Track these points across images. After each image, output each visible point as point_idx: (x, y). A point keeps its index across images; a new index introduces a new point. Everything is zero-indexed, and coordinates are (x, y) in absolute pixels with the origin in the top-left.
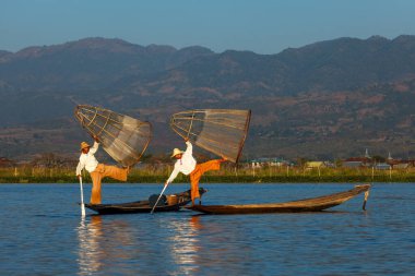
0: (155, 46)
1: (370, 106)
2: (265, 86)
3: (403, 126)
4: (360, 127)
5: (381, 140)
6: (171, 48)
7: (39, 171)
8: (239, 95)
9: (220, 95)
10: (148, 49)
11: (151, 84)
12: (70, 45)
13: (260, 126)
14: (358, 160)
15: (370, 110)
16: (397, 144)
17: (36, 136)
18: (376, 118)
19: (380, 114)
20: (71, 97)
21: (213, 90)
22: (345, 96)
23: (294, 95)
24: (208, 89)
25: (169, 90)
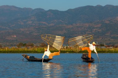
1: (97, 28)
2: (62, 22)
3: (107, 34)
5: (100, 39)
8: (53, 24)
9: (47, 24)
15: (97, 29)
16: (105, 41)
18: (99, 32)
19: (100, 30)
21: (45, 23)
22: (88, 25)
23: (71, 24)
24: (43, 22)
25: (30, 22)
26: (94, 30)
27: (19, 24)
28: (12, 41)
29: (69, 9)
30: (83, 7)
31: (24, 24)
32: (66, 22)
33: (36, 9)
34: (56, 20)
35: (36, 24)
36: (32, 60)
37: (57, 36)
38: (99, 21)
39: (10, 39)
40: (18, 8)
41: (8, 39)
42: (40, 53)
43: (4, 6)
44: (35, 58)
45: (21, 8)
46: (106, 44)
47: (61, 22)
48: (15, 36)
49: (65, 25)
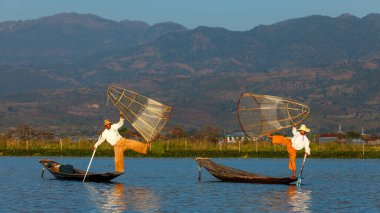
0: (129, 22)
1: (340, 83)
2: (238, 63)
3: (372, 103)
4: (330, 103)
5: (350, 116)
6: (144, 24)
7: (14, 143)
8: (211, 71)
10: (122, 24)
11: (124, 59)
12: (44, 20)
13: (231, 102)
14: (333, 135)
15: (340, 87)
16: (366, 121)
17: (10, 109)
18: (346, 94)
19: (350, 90)
20: (45, 71)
21: (185, 66)
22: (315, 73)
23: (265, 71)
24: (180, 65)
25: (142, 65)
26: (334, 88)
27: (110, 68)
28: (88, 119)
29: (258, 25)
30: (300, 19)
31: (122, 69)
32: (249, 65)
33: (159, 25)
34: (218, 59)
35: (158, 70)
37: (151, 101)
38: (346, 61)
39: (80, 114)
40: (105, 20)
41: (75, 113)
43: (64, 15)
45: (116, 23)
46: (365, 132)
47: (235, 64)
48: (96, 106)
49: (246, 74)
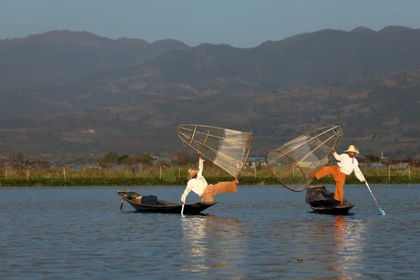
1: (355, 102)
3: (391, 123)
5: (367, 138)
8: (215, 92)
9: (195, 91)
15: (355, 107)
16: (384, 143)
18: (362, 115)
19: (366, 110)
20: (35, 94)
22: (328, 92)
23: (273, 92)
24: (183, 85)
26: (349, 108)
27: (106, 90)
28: (83, 145)
30: (311, 34)
31: (120, 91)
33: (159, 43)
34: (222, 79)
36: (150, 207)
37: (228, 131)
38: (361, 79)
39: (74, 140)
40: (100, 38)
42: (174, 184)
43: (56, 33)
44: (158, 203)
46: (384, 155)
48: (93, 131)
49: (253, 94)
